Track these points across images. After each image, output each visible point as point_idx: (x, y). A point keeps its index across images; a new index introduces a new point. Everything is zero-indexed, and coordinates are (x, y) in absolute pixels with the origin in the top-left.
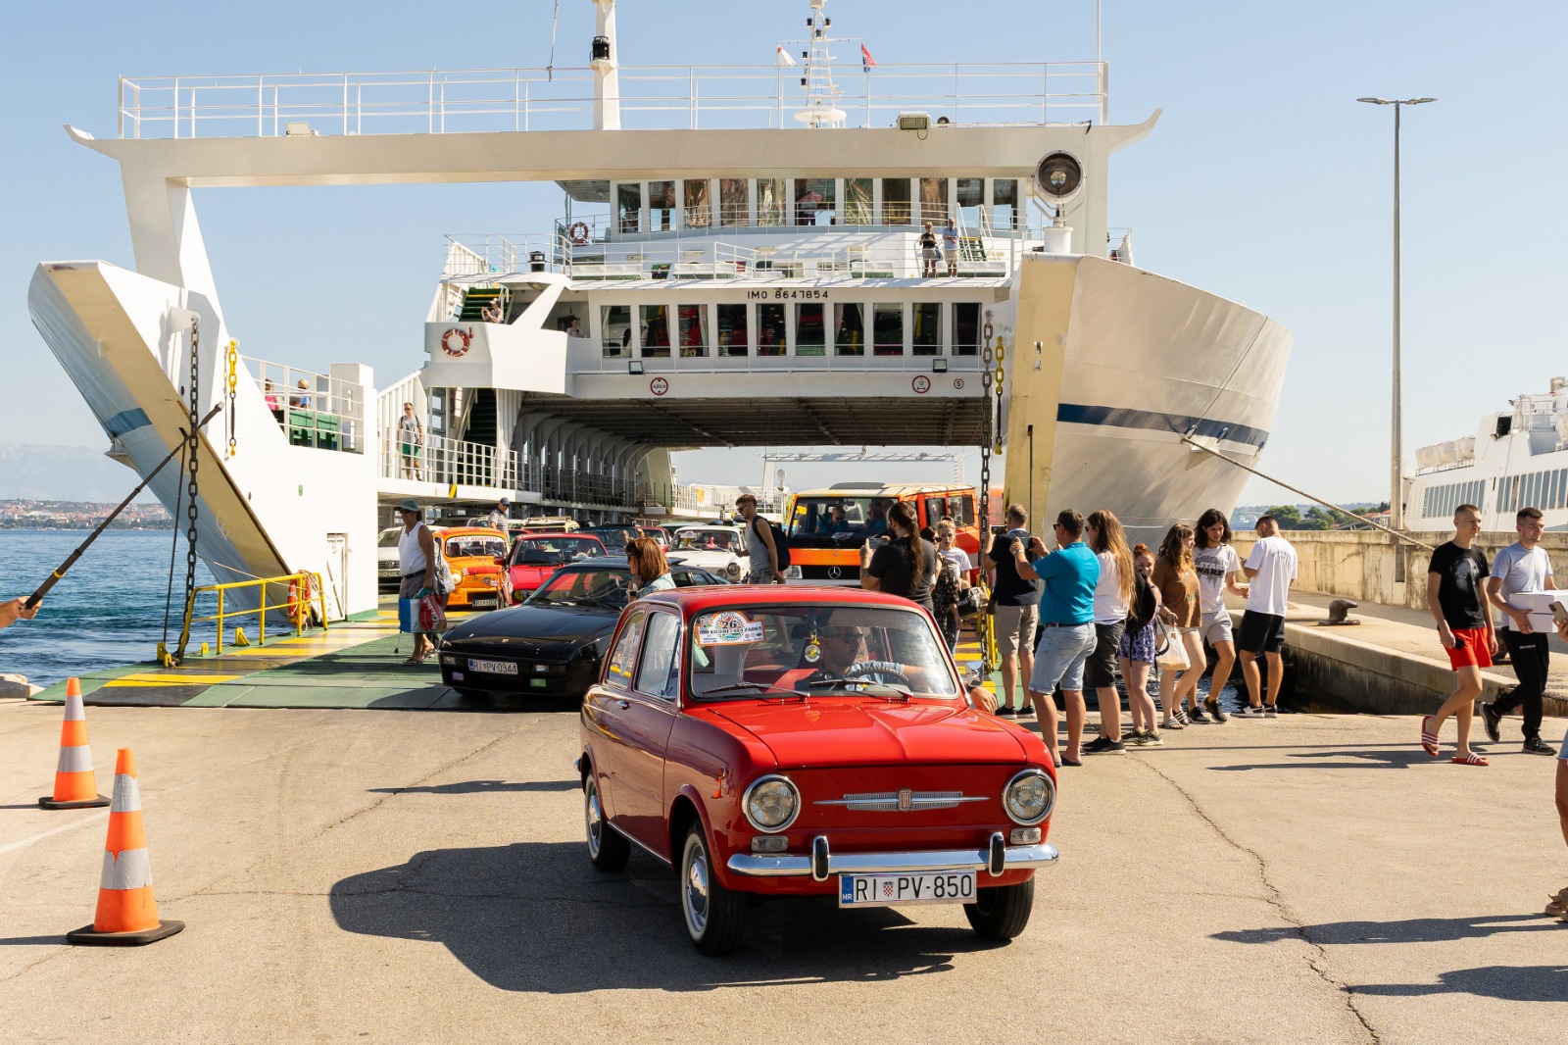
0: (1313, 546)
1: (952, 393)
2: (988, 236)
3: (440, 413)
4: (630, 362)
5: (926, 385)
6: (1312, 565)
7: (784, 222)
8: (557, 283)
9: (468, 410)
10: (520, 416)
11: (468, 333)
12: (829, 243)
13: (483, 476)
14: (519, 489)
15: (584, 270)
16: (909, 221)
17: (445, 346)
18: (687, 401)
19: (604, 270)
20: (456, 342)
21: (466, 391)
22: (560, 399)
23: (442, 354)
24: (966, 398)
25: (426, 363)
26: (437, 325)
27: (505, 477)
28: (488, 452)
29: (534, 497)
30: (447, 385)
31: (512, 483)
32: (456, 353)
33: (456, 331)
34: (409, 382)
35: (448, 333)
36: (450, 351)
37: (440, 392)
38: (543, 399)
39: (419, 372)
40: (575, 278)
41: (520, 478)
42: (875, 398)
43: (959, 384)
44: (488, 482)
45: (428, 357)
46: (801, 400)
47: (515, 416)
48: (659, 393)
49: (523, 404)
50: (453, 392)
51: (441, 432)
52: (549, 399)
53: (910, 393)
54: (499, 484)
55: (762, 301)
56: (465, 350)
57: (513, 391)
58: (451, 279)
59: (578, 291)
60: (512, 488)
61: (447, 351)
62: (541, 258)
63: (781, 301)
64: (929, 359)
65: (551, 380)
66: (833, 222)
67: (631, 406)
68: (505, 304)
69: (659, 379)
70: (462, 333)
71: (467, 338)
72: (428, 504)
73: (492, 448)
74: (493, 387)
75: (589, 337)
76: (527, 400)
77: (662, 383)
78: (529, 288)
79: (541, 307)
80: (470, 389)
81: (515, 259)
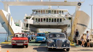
2: (61, 14)
4: (37, 22)
7: (47, 13)
15: (34, 16)
16: (56, 13)
21: (26, 24)
31: (29, 30)
43: (60, 24)
45: (24, 21)
46: (49, 25)
49: (30, 25)
51: (24, 26)
53: (57, 25)
55: (46, 18)
58: (25, 16)
64: (58, 22)
65: (32, 23)
66: (51, 13)
67: (37, 25)
68: (29, 18)
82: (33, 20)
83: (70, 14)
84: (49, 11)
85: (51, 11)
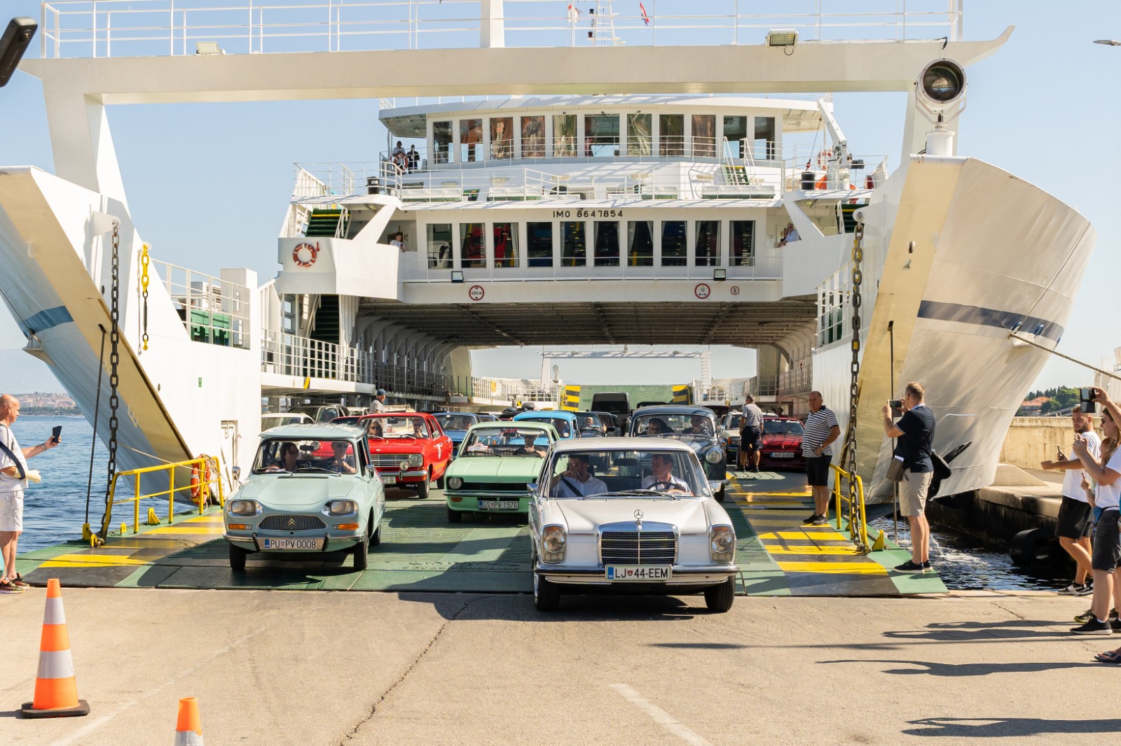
0: (1042, 430)
1: (729, 298)
2: (751, 165)
3: (290, 316)
4: (452, 272)
5: (707, 292)
6: (1041, 447)
7: (576, 154)
8: (390, 205)
9: (314, 313)
10: (358, 317)
11: (315, 247)
12: (615, 171)
13: (330, 370)
14: (358, 381)
15: (411, 193)
16: (682, 153)
17: (296, 258)
18: (498, 305)
19: (427, 193)
20: (305, 254)
21: (312, 297)
22: (391, 304)
23: (293, 266)
24: (741, 303)
25: (279, 272)
26: (289, 240)
27: (346, 370)
28: (334, 350)
29: (369, 388)
30: (297, 292)
31: (352, 376)
32: (305, 264)
33: (305, 245)
34: (266, 289)
35: (298, 247)
36: (300, 262)
37: (290, 298)
38: (376, 304)
39: (274, 281)
40: (404, 200)
41: (358, 372)
42: (662, 303)
43: (735, 291)
44: (334, 375)
45: (281, 268)
46: (597, 305)
47: (354, 318)
48: (477, 299)
49: (360, 309)
50: (301, 297)
51: (292, 332)
52: (382, 304)
53: (692, 298)
54: (342, 377)
55: (565, 219)
56: (313, 261)
57: (352, 296)
58: (300, 200)
59: (406, 211)
60: (352, 380)
61: (298, 262)
62: (377, 182)
63: (582, 219)
64: (709, 269)
65: (386, 288)
66: (617, 153)
67: (449, 310)
68: (345, 223)
69: (477, 287)
70: (310, 247)
71: (314, 251)
72: (282, 394)
73: (337, 345)
74: (337, 293)
75: (416, 250)
76: (363, 304)
77: (479, 290)
78: (365, 208)
79: (377, 225)
80: (315, 295)
81: (353, 184)
82: (393, 250)
83: (857, 165)
84: (588, 120)
85: (615, 119)
